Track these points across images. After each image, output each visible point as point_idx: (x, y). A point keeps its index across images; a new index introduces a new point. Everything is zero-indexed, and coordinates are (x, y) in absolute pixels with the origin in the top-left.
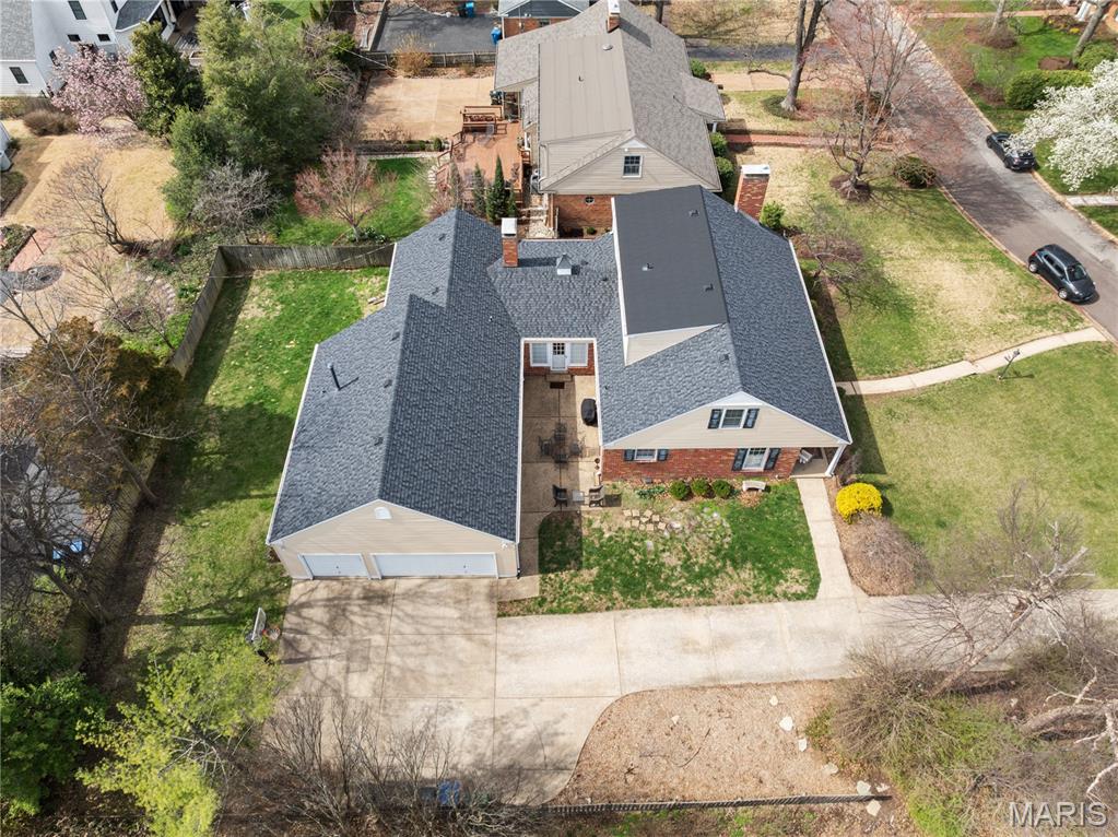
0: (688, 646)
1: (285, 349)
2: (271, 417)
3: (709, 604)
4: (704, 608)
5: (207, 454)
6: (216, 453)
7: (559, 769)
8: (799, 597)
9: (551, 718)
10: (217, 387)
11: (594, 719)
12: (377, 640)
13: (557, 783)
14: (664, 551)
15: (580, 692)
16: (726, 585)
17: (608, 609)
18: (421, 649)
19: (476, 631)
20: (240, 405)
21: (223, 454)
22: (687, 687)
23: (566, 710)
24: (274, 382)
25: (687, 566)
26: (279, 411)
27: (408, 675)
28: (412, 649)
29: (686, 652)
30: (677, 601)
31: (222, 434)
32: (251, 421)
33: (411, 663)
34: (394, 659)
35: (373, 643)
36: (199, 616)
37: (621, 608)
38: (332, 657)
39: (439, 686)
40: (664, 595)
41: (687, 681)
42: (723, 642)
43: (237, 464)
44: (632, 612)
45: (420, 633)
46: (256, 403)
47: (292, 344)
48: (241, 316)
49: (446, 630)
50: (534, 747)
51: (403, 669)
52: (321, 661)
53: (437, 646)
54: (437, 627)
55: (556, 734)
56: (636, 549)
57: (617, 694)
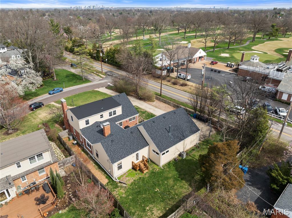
4: (148, 111)
16: (143, 111)
21: (196, 172)
25: (144, 114)
26: (176, 173)
29: (155, 110)
30: (150, 113)
31: (193, 178)
32: (185, 175)
41: (159, 109)
42: (150, 109)
43: (195, 168)
47: (157, 189)
48: (161, 214)
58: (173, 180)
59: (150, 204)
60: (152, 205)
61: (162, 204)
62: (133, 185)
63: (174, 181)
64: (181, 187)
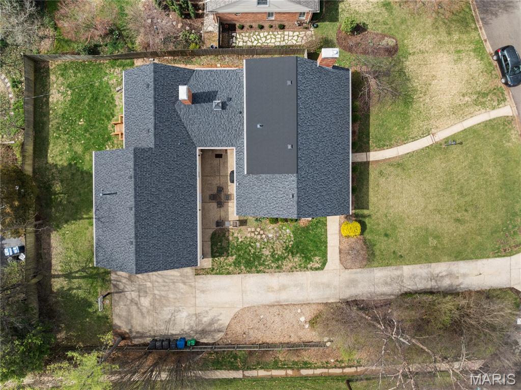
0: (270, 289)
1: (79, 125)
2: (82, 173)
3: (280, 272)
4: (277, 274)
5: (58, 194)
6: (62, 194)
7: (219, 331)
8: (317, 269)
9: (217, 315)
10: (51, 151)
11: (232, 315)
12: (149, 284)
13: (219, 336)
14: (264, 248)
15: (227, 306)
16: (287, 264)
17: (239, 273)
18: (167, 288)
19: (187, 281)
20: (65, 164)
21: (65, 194)
22: (268, 305)
23: (222, 312)
24: (79, 149)
25: (272, 256)
26: (85, 169)
27: (163, 298)
28: (163, 288)
29: (268, 291)
30: (267, 271)
31: (62, 181)
32: (73, 174)
33: (163, 293)
34: (156, 292)
35: (148, 286)
36: (77, 275)
37: (244, 273)
38: (133, 291)
39: (174, 303)
40: (262, 268)
41: (267, 303)
42: (283, 288)
43: (73, 200)
44: (248, 275)
45: (165, 282)
46: (73, 163)
47: (82, 122)
48: (51, 100)
49: (175, 281)
50: (211, 324)
51: (161, 296)
52: (129, 293)
53: (172, 287)
54: (172, 279)
55: (219, 320)
56: (252, 247)
57: (241, 307)
58: (78, 152)
59: (72, 99)
60: (69, 100)
61: (60, 112)
62: (111, 99)
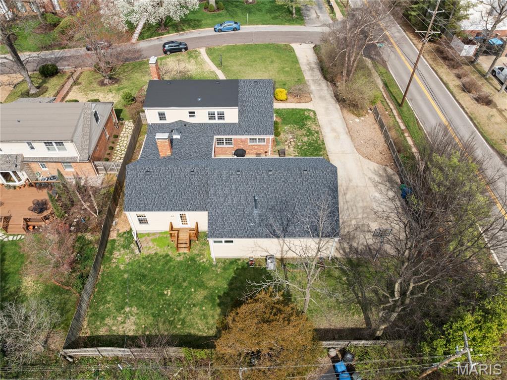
0: (337, 137)
3: (321, 132)
4: (323, 133)
7: (385, 170)
8: (315, 114)
9: (370, 172)
11: (367, 160)
13: (390, 171)
14: (302, 141)
15: (359, 163)
16: (313, 127)
17: (327, 155)
18: (354, 208)
19: (343, 192)
20: (219, 311)
22: (351, 139)
23: (366, 167)
25: (308, 136)
26: (226, 286)
27: (365, 211)
28: (354, 211)
29: (339, 138)
30: (321, 139)
37: (326, 152)
40: (320, 142)
41: (349, 139)
42: (334, 130)
44: (327, 148)
47: (168, 292)
48: (131, 334)
56: (302, 147)
57: (358, 154)
58: (205, 295)
62: (147, 259)
63: (205, 297)
64: (205, 316)
